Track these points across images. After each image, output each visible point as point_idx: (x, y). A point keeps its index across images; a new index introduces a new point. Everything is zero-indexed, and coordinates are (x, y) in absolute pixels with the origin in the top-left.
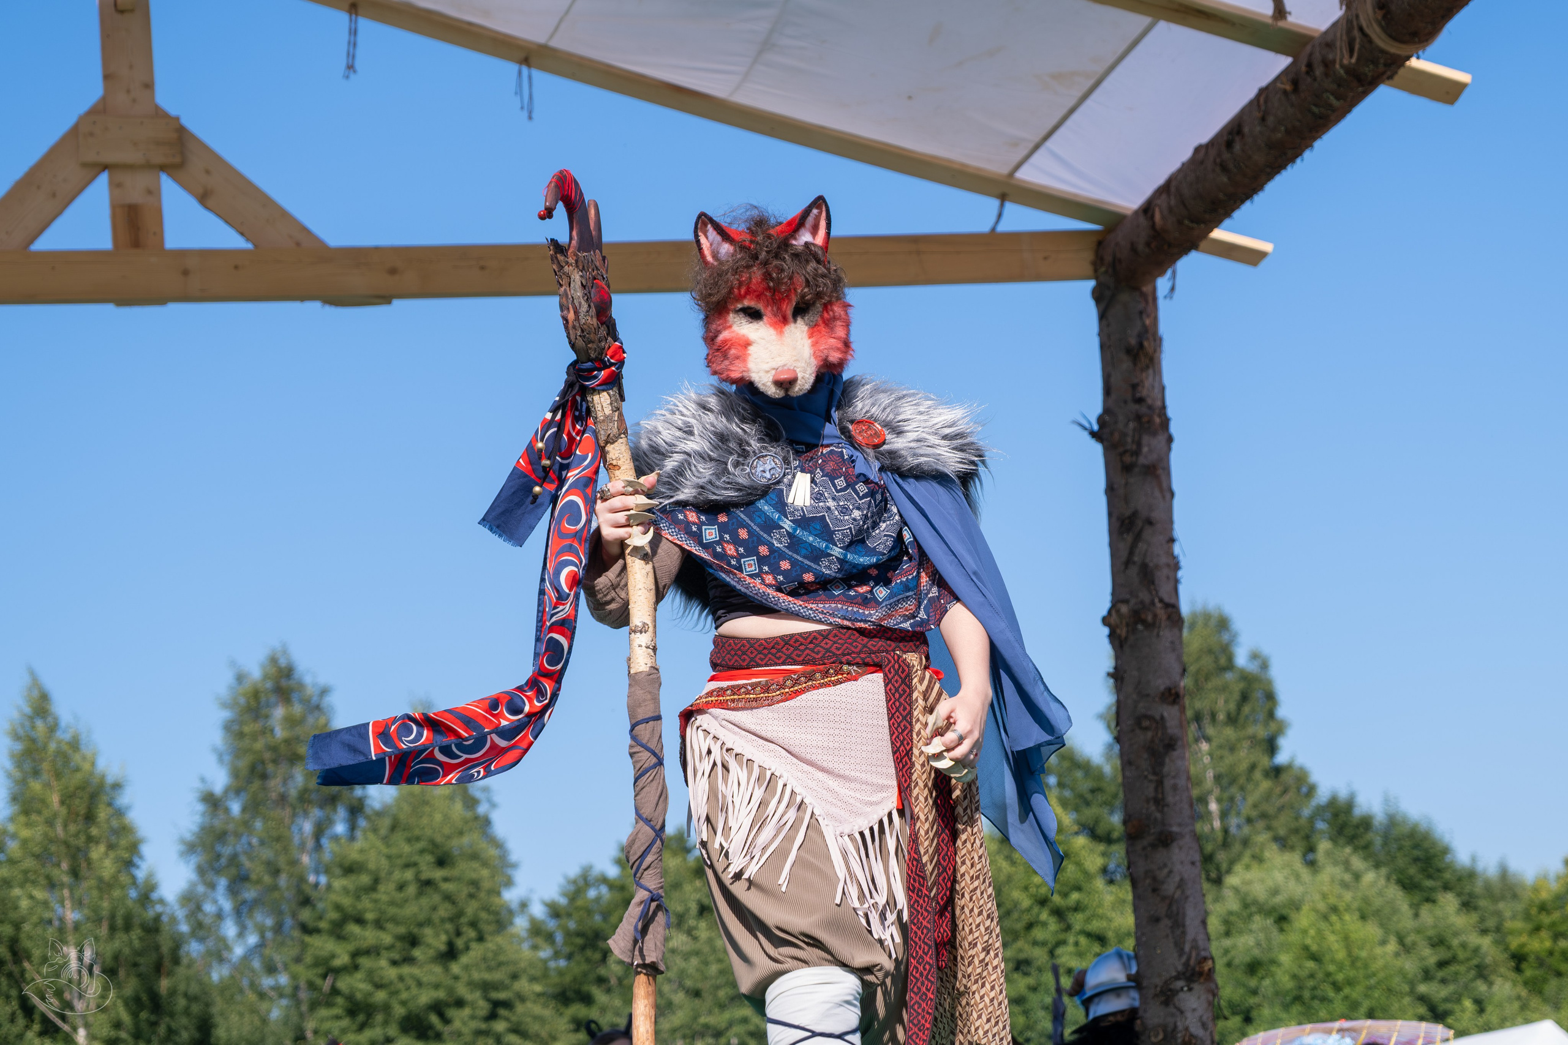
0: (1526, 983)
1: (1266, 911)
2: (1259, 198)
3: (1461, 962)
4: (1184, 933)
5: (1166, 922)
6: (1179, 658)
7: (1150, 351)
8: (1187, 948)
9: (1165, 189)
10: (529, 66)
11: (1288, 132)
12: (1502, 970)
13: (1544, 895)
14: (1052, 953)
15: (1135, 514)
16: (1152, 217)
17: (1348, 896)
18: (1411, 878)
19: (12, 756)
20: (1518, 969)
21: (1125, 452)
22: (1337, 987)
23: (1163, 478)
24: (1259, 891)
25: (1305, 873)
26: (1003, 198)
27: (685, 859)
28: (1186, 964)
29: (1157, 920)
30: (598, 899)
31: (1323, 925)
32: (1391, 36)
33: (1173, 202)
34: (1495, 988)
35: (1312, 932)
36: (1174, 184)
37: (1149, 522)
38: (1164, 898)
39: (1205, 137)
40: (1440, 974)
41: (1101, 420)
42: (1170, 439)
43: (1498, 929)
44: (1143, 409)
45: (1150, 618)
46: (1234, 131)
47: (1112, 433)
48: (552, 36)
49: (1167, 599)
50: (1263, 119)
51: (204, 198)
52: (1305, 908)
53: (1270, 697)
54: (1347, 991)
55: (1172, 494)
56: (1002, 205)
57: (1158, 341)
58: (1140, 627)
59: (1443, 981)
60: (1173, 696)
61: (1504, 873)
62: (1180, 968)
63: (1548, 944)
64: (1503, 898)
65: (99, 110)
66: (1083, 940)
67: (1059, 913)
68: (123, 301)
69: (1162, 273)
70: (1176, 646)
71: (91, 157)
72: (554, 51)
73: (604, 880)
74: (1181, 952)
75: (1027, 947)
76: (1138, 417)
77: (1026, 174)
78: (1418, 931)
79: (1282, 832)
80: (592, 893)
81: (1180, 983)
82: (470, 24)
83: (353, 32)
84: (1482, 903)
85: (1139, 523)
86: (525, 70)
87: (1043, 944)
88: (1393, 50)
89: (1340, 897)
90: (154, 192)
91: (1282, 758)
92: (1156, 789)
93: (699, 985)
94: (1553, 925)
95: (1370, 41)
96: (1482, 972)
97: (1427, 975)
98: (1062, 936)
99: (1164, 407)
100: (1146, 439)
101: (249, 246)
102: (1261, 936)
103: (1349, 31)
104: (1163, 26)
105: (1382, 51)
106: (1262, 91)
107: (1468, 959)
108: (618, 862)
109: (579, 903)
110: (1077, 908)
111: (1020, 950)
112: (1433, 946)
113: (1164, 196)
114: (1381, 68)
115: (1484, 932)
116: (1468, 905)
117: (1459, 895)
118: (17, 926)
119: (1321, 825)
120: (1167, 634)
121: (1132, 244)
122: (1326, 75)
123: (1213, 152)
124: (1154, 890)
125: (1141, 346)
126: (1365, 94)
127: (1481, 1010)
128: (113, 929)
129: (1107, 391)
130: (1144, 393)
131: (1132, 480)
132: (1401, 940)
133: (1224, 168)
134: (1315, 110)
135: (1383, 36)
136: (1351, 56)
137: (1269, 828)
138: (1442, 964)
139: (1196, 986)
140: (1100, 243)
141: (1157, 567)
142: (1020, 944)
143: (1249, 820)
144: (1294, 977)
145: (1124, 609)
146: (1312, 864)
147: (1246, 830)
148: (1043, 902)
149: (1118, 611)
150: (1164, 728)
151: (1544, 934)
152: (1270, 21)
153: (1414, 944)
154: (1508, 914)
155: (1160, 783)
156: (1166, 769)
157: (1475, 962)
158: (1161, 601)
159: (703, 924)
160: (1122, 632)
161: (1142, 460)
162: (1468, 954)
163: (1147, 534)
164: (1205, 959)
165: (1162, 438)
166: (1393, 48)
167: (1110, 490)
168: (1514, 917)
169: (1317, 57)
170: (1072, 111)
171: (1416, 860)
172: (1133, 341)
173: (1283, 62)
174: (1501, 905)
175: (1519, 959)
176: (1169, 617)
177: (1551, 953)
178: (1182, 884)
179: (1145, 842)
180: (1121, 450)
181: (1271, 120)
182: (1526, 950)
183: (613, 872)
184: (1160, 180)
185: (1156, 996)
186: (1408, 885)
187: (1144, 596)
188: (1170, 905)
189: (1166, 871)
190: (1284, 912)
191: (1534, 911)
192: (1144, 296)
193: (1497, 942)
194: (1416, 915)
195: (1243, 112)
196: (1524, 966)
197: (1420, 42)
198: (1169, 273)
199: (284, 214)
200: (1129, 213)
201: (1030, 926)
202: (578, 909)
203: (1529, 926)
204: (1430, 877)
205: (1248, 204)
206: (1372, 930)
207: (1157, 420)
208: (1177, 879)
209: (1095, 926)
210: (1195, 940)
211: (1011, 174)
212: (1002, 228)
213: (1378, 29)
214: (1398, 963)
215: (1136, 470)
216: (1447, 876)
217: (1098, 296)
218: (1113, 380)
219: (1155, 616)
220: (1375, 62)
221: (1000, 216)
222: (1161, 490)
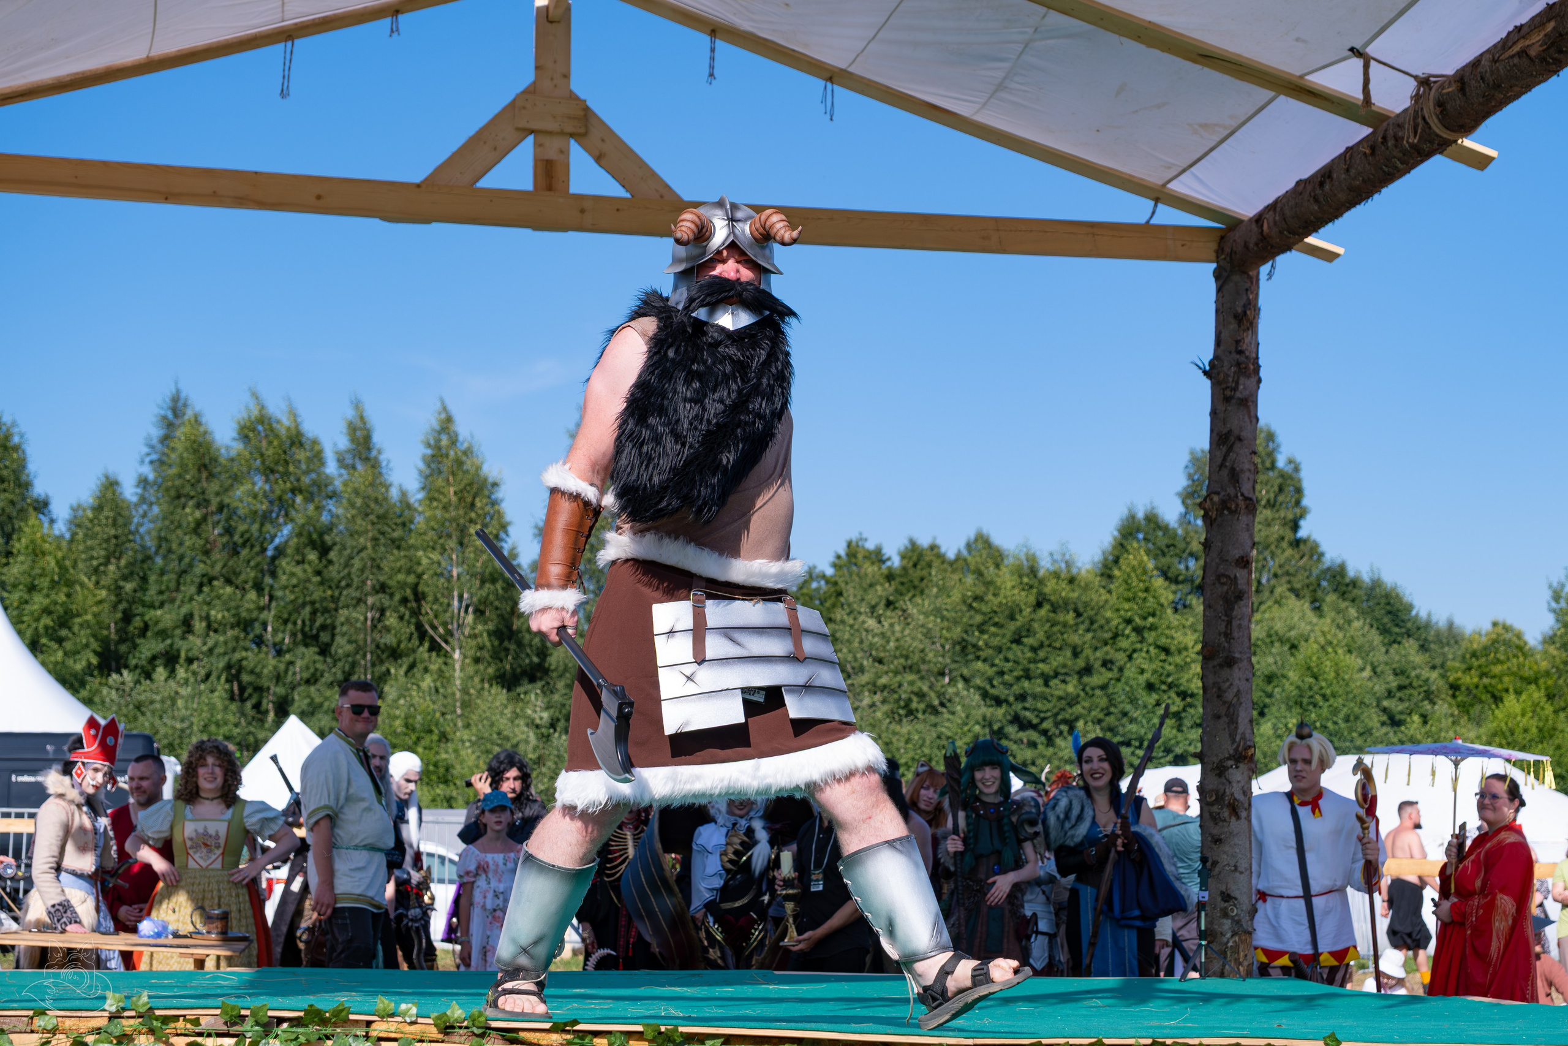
0: (1458, 706)
1: (1282, 641)
2: (1339, 222)
3: (1414, 688)
4: (1236, 728)
5: (1225, 719)
6: (1252, 536)
7: (1251, 318)
8: (1238, 739)
9: (1272, 207)
10: (832, 83)
11: (1364, 181)
12: (1443, 696)
13: (1475, 646)
14: (1130, 657)
15: (1230, 432)
16: (1262, 226)
17: (1340, 635)
18: (1384, 625)
19: (424, 458)
20: (1454, 696)
21: (1227, 387)
22: (1325, 697)
23: (1252, 408)
24: (1279, 626)
25: (1311, 616)
26: (1157, 200)
27: (880, 569)
28: (1236, 750)
29: (1218, 717)
30: (818, 589)
31: (1322, 654)
32: (1447, 128)
33: (1277, 218)
34: (1436, 707)
35: (1314, 659)
36: (1279, 205)
37: (1239, 439)
38: (1225, 703)
39: (1305, 175)
40: (1398, 695)
41: (1211, 363)
42: (1259, 381)
43: (1442, 666)
44: (1242, 359)
45: (1233, 507)
46: (1325, 175)
47: (1218, 374)
48: (850, 65)
49: (1246, 495)
50: (1348, 170)
51: (599, 159)
52: (1312, 640)
53: (1299, 491)
54: (1332, 701)
55: (1257, 420)
56: (1156, 206)
57: (1257, 310)
58: (1226, 512)
59: (1401, 699)
60: (1244, 562)
61: (1451, 625)
62: (1231, 752)
63: (1476, 680)
64: (1448, 644)
65: (530, 91)
66: (1152, 649)
67: (1138, 630)
68: (536, 228)
69: (1264, 261)
70: (1249, 528)
71: (523, 124)
72: (851, 74)
73: (824, 576)
74: (1233, 741)
75: (1112, 651)
76: (1238, 364)
77: (1175, 186)
78: (1387, 664)
79: (1298, 586)
80: (814, 585)
81: (1230, 763)
82: (794, 51)
83: (713, 50)
84: (1432, 646)
85: (1232, 439)
86: (829, 85)
87: (1125, 651)
88: (1445, 136)
89: (1335, 635)
90: (565, 152)
91: (1302, 533)
92: (1226, 627)
93: (882, 655)
94: (1480, 666)
95: (1430, 128)
96: (1429, 696)
97: (1390, 694)
98: (1138, 646)
99: (1257, 358)
100: (1242, 380)
101: (628, 195)
102: (1278, 658)
103: (1415, 118)
104: (1282, 98)
105: (1437, 135)
106: (1348, 149)
107: (1421, 686)
108: (834, 565)
109: (805, 591)
110: (1153, 628)
111: (1107, 653)
112: (1396, 674)
113: (1271, 213)
114: (1435, 146)
115: (1434, 668)
116: (1423, 648)
117: (1417, 640)
118: (419, 576)
119: (1324, 584)
120: (1244, 519)
121: (1245, 243)
122: (1396, 146)
123: (1309, 188)
124: (1219, 697)
125: (1245, 313)
126: (1422, 161)
127: (1425, 722)
128: (483, 582)
129: (1218, 343)
130: (1244, 347)
131: (1229, 408)
132: (1374, 670)
133: (1316, 200)
134: (1386, 169)
135: (1439, 125)
136: (1415, 136)
137: (1289, 582)
138: (1401, 688)
139: (1241, 765)
140: (1222, 238)
141: (1242, 471)
142: (1108, 648)
143: (1276, 576)
144: (1298, 687)
145: (1216, 498)
146: (1318, 610)
147: (1273, 582)
148: (1129, 621)
149: (1211, 500)
150: (1236, 584)
151: (1473, 672)
152: (1360, 103)
153: (1382, 672)
154: (1450, 656)
155: (1229, 623)
156: (1235, 613)
157: (1425, 688)
158: (1242, 495)
159: (889, 613)
160: (1213, 514)
161: (1238, 395)
162: (1421, 683)
163: (1238, 445)
164: (1250, 747)
165: (1254, 380)
166: (1446, 134)
167: (1214, 413)
168: (1454, 659)
169: (1391, 133)
170: (1212, 150)
171: (1389, 612)
172: (1239, 310)
173: (1367, 131)
174: (1446, 649)
175: (1455, 687)
176: (1247, 507)
177: (1477, 687)
178: (1238, 694)
179: (1215, 663)
180: (1224, 386)
181: (1353, 172)
182: (1460, 682)
183: (830, 571)
184: (1270, 200)
185: (1213, 769)
186: (1384, 631)
187: (1231, 491)
188: (1229, 708)
189: (1228, 684)
190: (1296, 642)
191: (1468, 656)
192: (1250, 278)
193: (1443, 676)
194: (1387, 652)
195: (1333, 160)
196: (1457, 693)
197: (1465, 132)
198: (1270, 263)
199: (654, 175)
200: (1246, 219)
201: (1115, 636)
202: (803, 595)
203: (1464, 666)
204: (1397, 625)
205: (1330, 224)
206: (1355, 661)
207: (1252, 367)
208: (1235, 690)
209: (1163, 641)
210: (1243, 733)
211: (1164, 185)
212: (1153, 222)
213: (1436, 121)
214: (1370, 684)
215: (1234, 401)
216: (1409, 625)
217: (1217, 275)
218: (1223, 335)
219: (1237, 505)
220: (1431, 142)
221: (1153, 213)
222: (1250, 417)
